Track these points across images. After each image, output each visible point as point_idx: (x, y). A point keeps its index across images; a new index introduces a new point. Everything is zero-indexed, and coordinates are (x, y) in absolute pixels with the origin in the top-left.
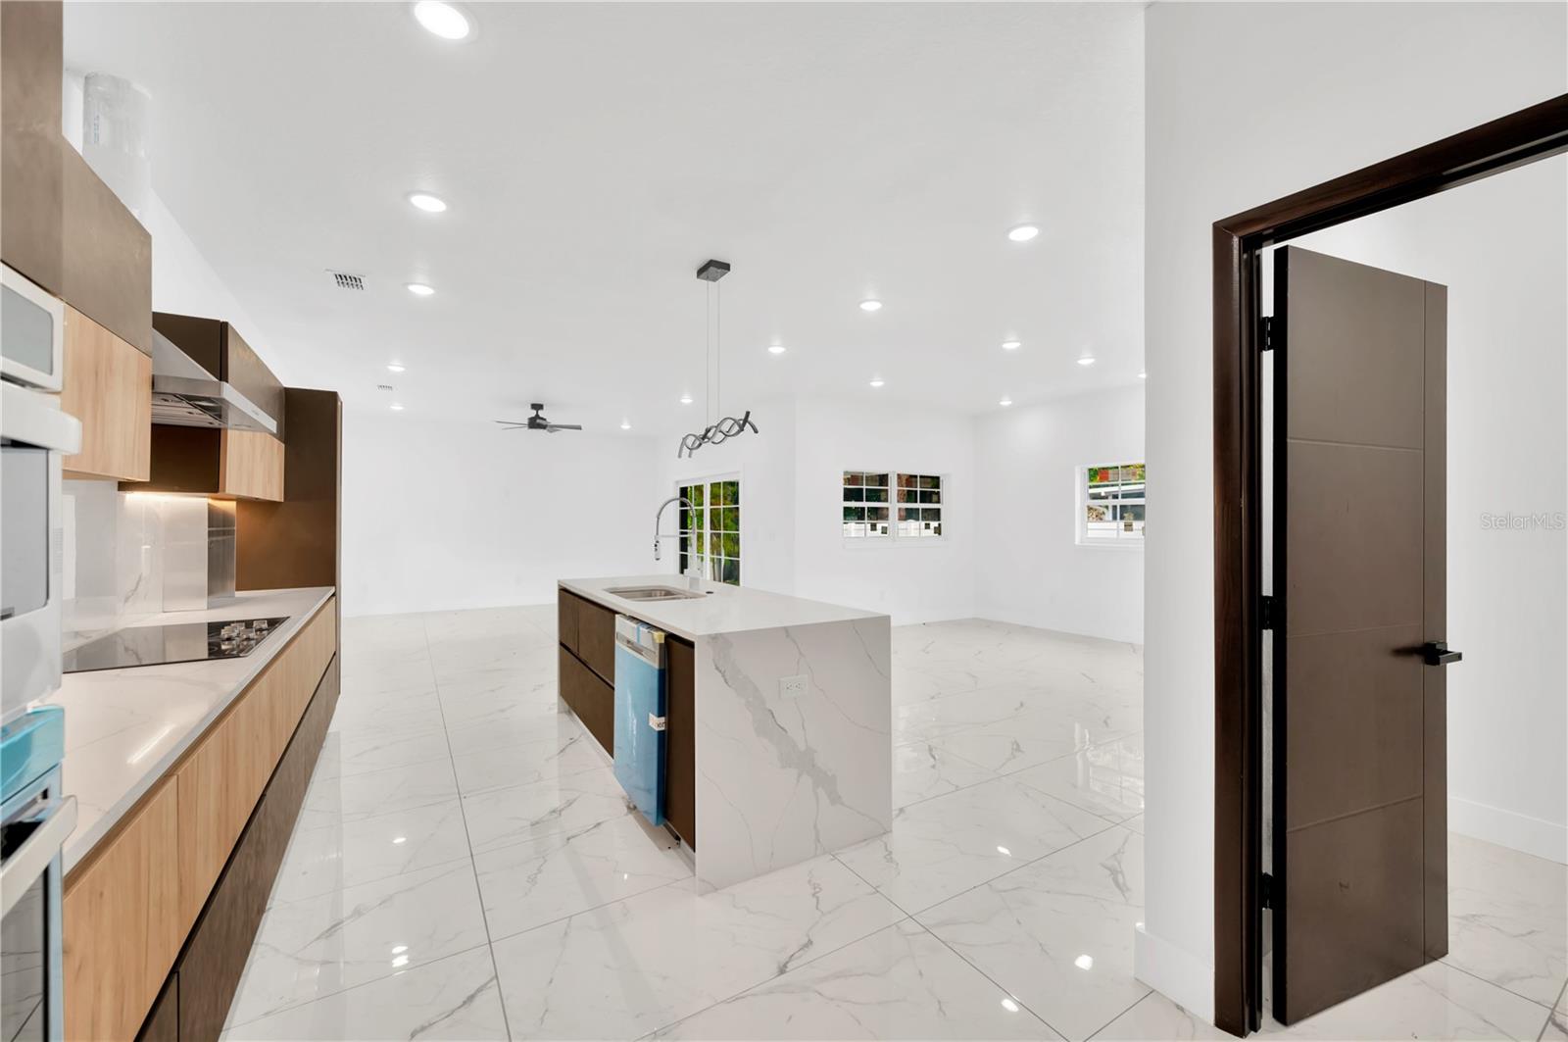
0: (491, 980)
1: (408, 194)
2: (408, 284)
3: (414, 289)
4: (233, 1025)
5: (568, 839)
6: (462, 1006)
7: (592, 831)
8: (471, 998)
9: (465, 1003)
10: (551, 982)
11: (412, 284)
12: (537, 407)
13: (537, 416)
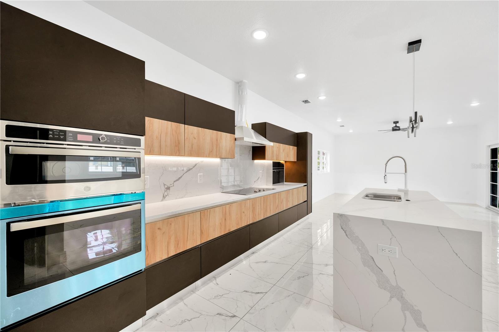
0: (265, 293)
1: (295, 76)
2: (318, 97)
3: (320, 98)
4: (233, 269)
5: (320, 274)
6: (255, 293)
7: (329, 276)
8: (259, 293)
9: (256, 293)
10: (273, 303)
11: (320, 97)
12: (396, 122)
13: (396, 126)
